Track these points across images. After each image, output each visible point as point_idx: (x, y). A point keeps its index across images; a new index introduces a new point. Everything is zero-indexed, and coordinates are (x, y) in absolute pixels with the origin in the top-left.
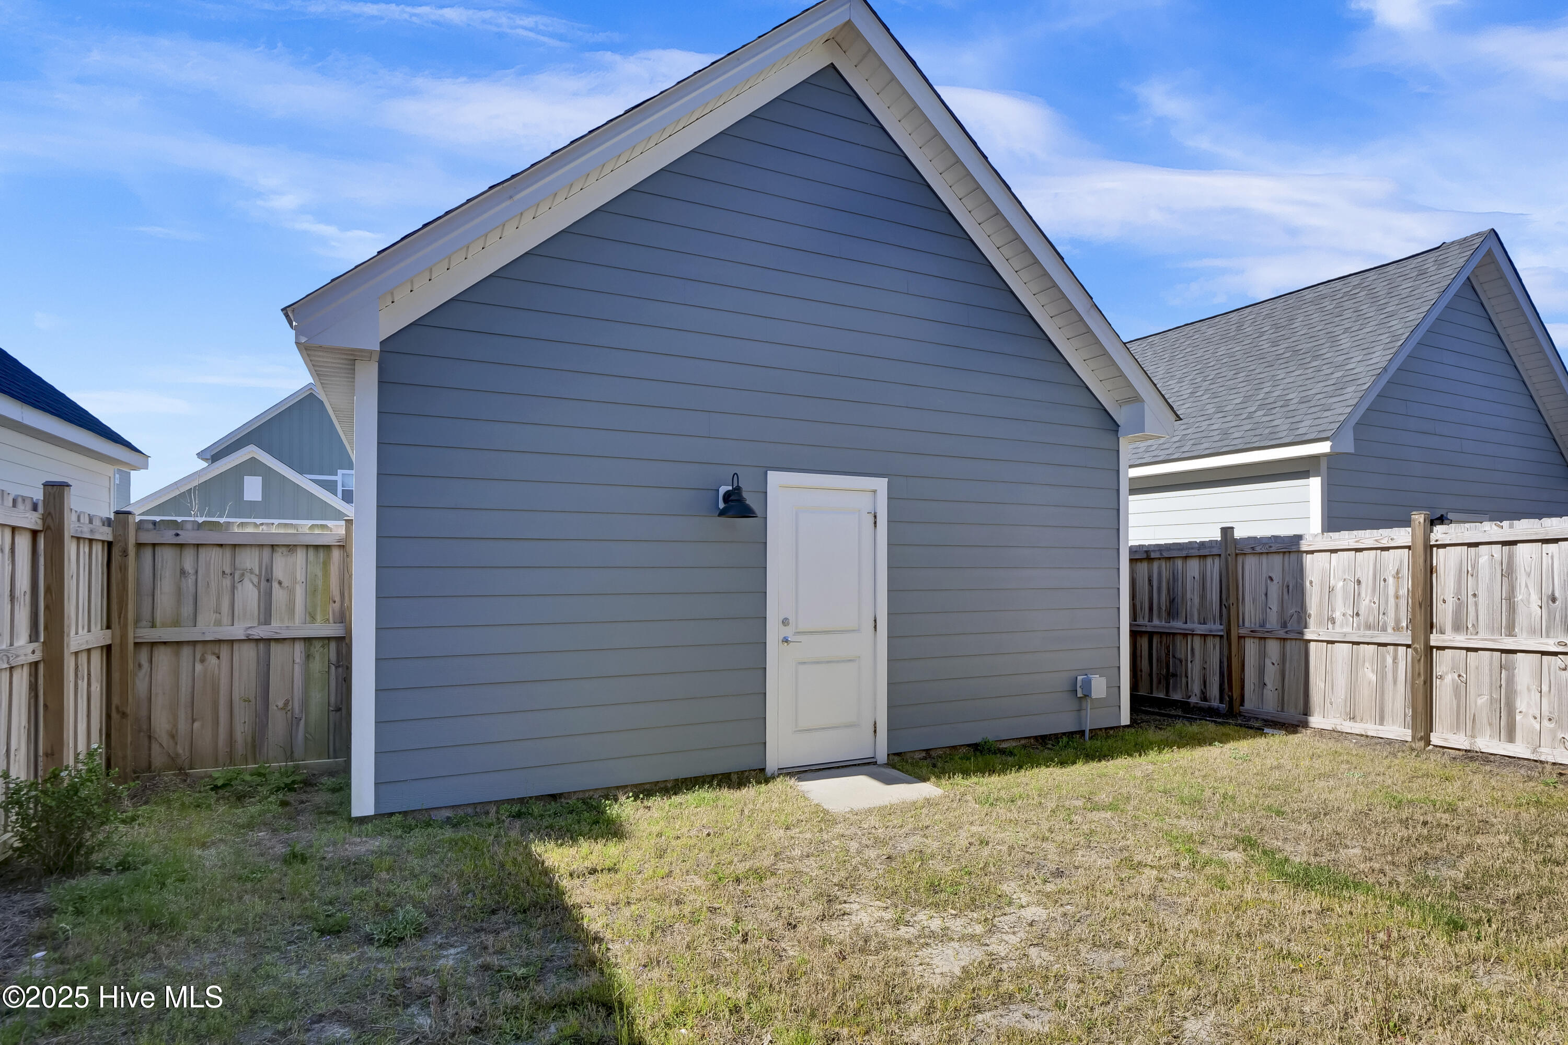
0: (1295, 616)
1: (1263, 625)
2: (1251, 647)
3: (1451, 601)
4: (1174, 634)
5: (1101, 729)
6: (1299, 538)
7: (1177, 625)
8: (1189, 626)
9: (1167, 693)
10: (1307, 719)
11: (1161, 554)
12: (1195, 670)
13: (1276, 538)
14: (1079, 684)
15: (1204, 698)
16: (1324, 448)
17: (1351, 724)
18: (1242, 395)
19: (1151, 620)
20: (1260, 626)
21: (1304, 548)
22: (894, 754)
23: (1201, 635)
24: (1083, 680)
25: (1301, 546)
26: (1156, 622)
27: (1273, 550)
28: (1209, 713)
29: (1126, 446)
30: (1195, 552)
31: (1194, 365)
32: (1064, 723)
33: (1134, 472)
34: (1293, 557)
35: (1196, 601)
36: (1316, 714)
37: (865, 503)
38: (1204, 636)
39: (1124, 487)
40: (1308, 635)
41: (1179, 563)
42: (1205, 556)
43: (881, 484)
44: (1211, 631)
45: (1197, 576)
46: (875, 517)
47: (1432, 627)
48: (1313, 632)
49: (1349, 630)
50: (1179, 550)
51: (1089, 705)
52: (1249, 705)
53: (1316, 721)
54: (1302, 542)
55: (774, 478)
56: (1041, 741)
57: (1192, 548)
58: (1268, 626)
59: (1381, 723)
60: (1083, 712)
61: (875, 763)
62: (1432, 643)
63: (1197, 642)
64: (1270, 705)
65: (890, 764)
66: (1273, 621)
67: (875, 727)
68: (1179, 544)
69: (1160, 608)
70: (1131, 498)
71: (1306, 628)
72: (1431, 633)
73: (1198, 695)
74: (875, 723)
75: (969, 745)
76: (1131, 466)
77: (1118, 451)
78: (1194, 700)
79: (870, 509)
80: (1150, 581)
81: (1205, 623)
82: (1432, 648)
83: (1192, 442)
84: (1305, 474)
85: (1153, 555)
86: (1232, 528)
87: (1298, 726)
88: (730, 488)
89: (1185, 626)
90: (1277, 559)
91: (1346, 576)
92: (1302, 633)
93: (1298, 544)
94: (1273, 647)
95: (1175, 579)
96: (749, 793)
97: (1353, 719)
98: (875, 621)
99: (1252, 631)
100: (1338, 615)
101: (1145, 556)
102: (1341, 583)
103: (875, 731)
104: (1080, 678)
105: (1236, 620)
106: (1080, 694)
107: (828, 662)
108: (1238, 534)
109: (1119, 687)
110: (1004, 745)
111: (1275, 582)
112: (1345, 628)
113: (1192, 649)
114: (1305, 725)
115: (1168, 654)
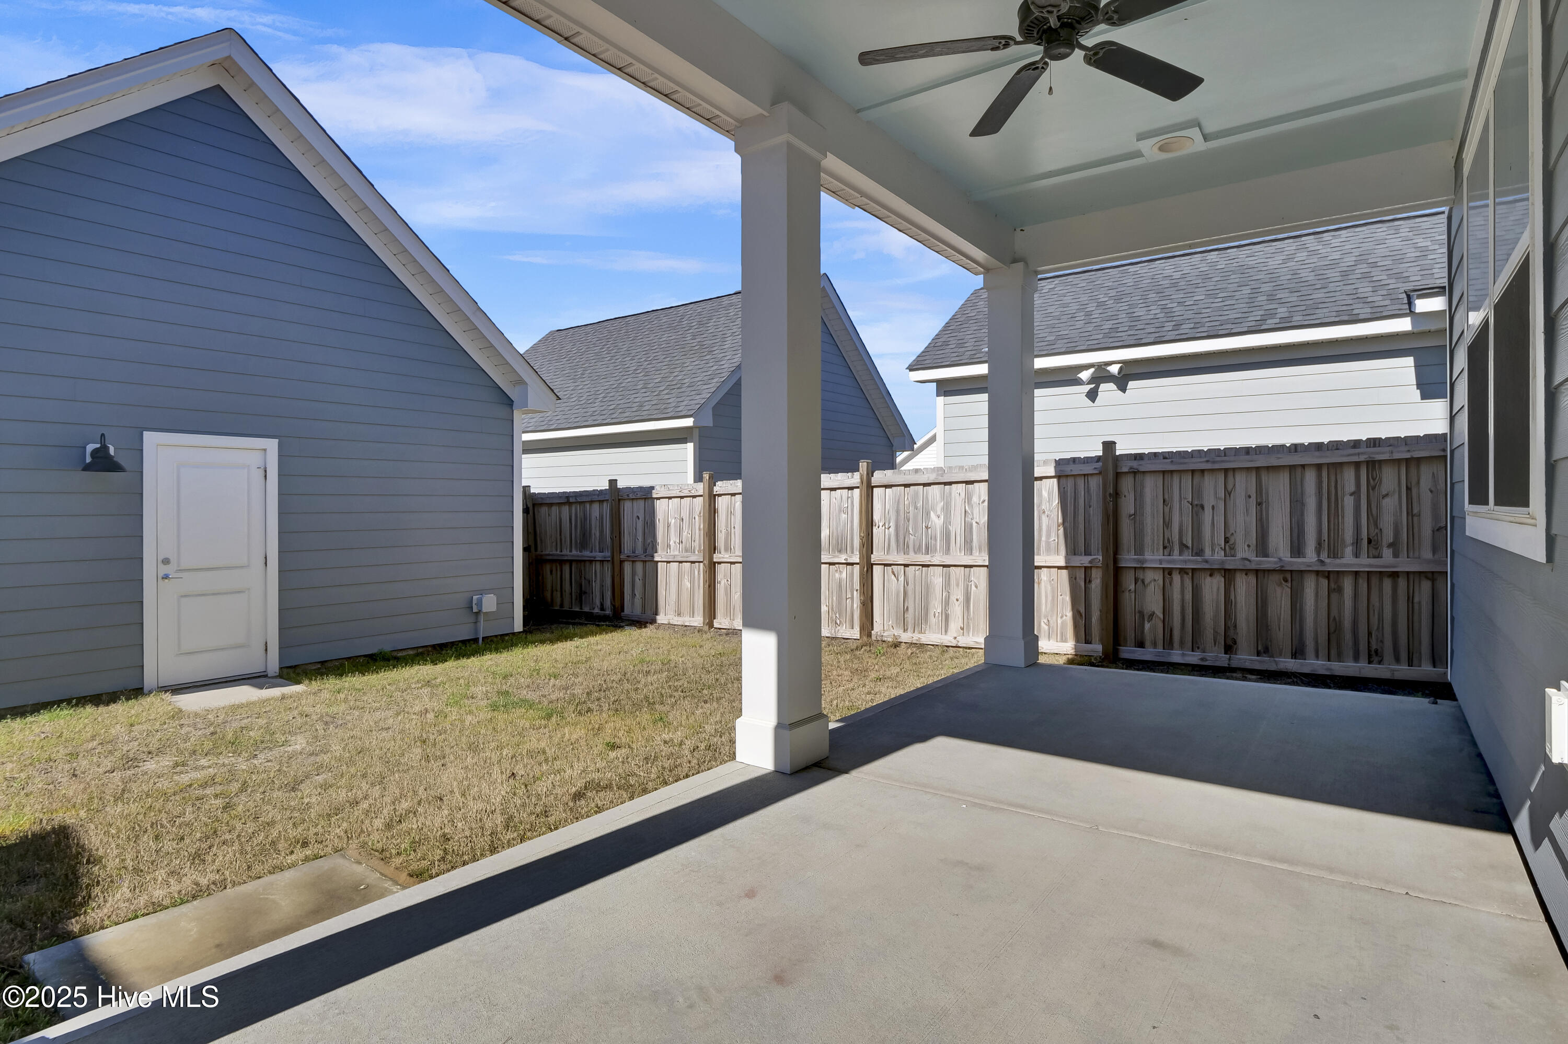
0: (651, 544)
1: (634, 552)
2: (627, 567)
3: (724, 531)
4: (585, 561)
5: (496, 636)
6: (652, 488)
7: (587, 554)
8: (593, 554)
9: (581, 609)
10: (655, 617)
11: (576, 499)
12: (596, 587)
13: (641, 488)
14: (474, 602)
15: (602, 609)
16: (688, 422)
17: (676, 618)
18: (661, 376)
19: (571, 551)
20: (633, 552)
21: (654, 496)
22: (288, 667)
23: (600, 561)
24: (478, 599)
25: (653, 494)
26: (574, 552)
27: (638, 496)
28: (604, 618)
29: (519, 418)
30: (596, 498)
31: (645, 346)
32: (463, 633)
33: (526, 437)
34: (650, 501)
35: (598, 534)
36: (661, 614)
37: (255, 459)
38: (602, 561)
39: (518, 448)
40: (656, 559)
41: (588, 506)
42: (603, 501)
43: (272, 445)
44: (605, 558)
45: (598, 516)
46: (266, 471)
47: (715, 549)
48: (659, 556)
49: (677, 553)
50: (586, 496)
51: (482, 618)
52: (627, 610)
53: (661, 619)
54: (653, 491)
55: (150, 438)
56: (438, 648)
57: (594, 495)
58: (637, 552)
59: (693, 617)
60: (478, 623)
61: (266, 676)
62: (715, 560)
63: (598, 565)
64: (638, 611)
65: (280, 676)
66: (639, 550)
67: (266, 646)
68: (588, 491)
69: (576, 541)
70: (524, 456)
71: (656, 552)
72: (715, 553)
73: (599, 606)
74: (266, 643)
75: (365, 656)
76: (524, 432)
77: (513, 420)
78: (597, 610)
79: (262, 465)
80: (570, 520)
81: (603, 552)
82: (715, 563)
83: (620, 411)
84: (683, 440)
85: (571, 500)
86: (616, 480)
87: (647, 623)
88: (98, 446)
89: (591, 554)
90: (642, 503)
91: (676, 516)
92: (653, 557)
93: (651, 493)
94: (639, 567)
95: (585, 519)
96: (120, 709)
97: (679, 615)
98: (266, 558)
99: (628, 556)
100: (672, 543)
101: (566, 501)
102: (673, 521)
103: (266, 650)
104: (475, 597)
105: (618, 549)
106: (475, 610)
107: (214, 594)
108: (620, 485)
109: (513, 603)
110: (400, 654)
111: (640, 520)
112: (675, 552)
113: (595, 571)
114: (653, 621)
115: (581, 577)
